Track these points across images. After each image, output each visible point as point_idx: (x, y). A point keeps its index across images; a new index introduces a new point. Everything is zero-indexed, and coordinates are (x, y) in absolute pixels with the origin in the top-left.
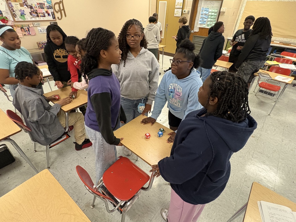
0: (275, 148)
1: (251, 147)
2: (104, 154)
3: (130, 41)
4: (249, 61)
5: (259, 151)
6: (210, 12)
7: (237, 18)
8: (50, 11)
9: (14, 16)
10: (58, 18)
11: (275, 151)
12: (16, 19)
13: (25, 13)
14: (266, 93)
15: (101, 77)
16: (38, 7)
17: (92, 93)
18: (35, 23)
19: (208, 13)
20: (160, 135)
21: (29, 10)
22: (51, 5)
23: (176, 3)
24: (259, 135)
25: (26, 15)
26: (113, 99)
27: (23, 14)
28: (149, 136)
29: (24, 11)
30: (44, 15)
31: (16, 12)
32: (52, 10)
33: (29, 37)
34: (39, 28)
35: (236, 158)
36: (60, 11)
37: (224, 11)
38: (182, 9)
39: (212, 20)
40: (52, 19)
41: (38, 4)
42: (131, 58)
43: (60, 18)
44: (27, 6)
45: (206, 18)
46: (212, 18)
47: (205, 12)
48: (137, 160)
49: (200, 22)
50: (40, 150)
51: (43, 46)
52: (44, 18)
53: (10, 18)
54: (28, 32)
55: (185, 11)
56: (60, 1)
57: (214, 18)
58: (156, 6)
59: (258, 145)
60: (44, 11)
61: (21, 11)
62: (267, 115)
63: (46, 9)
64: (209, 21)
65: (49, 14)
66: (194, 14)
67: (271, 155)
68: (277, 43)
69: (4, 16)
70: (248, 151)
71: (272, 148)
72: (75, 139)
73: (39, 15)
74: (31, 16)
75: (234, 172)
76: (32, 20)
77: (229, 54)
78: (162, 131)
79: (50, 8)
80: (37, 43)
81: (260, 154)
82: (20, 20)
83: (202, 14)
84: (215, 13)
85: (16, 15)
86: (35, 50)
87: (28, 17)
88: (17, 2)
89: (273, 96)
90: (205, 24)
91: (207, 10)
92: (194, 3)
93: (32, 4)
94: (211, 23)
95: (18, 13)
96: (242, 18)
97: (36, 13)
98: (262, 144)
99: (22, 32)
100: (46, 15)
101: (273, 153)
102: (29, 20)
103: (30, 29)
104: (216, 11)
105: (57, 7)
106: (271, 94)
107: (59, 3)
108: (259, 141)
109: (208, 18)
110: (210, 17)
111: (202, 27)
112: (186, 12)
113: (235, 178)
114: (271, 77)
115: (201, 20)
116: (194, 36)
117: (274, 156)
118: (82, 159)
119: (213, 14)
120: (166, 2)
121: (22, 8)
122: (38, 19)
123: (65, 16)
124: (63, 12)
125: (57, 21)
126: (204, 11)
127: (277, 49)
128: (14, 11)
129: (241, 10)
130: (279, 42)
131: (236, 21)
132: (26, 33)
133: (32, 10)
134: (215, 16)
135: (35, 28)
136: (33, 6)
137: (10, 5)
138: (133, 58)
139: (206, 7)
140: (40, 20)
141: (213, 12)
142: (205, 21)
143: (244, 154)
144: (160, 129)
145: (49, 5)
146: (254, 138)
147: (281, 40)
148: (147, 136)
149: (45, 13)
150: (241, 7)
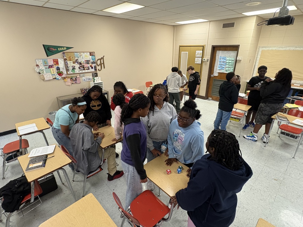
0: (300, 194)
1: (274, 190)
2: (134, 184)
3: (156, 99)
4: (267, 104)
5: (281, 195)
6: (228, 60)
7: (254, 64)
8: (93, 65)
9: (67, 70)
10: (99, 70)
11: (300, 196)
12: (68, 72)
13: (75, 68)
14: (288, 135)
15: (133, 123)
16: (85, 63)
17: (127, 135)
18: (81, 75)
19: (226, 61)
20: (179, 171)
21: (79, 66)
22: (95, 61)
23: (196, 53)
24: (282, 179)
25: (76, 70)
26: (142, 138)
27: (74, 68)
28: (169, 172)
29: (75, 66)
30: (89, 68)
31: (70, 68)
32: (95, 65)
33: (76, 85)
34: (83, 78)
35: (257, 201)
36: (101, 64)
37: (241, 59)
38: (202, 57)
39: (229, 66)
40: (94, 71)
41: (85, 61)
42: (157, 111)
43: (100, 70)
44: (78, 63)
45: (224, 64)
46: (230, 65)
47: (223, 60)
48: (159, 195)
49: (219, 68)
50: (77, 180)
51: (85, 92)
52: (88, 70)
53: (65, 72)
54: (75, 81)
55: (204, 59)
56: (102, 58)
57: (232, 65)
58: (178, 55)
59: (281, 189)
60: (89, 65)
61: (73, 66)
62: (292, 158)
63: (90, 64)
64: (227, 67)
65: (92, 68)
66: (213, 62)
67: (296, 200)
68: (298, 86)
69: (61, 71)
70: (269, 195)
71: (296, 193)
72: (108, 170)
73: (85, 68)
74: (79, 70)
75: (255, 214)
76: (79, 72)
77: (247, 97)
78: (181, 168)
79: (94, 63)
80: (81, 89)
81: (283, 198)
82: (71, 73)
83: (220, 62)
84: (232, 61)
85: (69, 70)
86: (79, 95)
87: (77, 71)
88: (71, 61)
89: (296, 138)
90: (223, 70)
91: (225, 58)
92: (212, 53)
93: (81, 61)
94: (229, 69)
95: (71, 68)
96: (259, 64)
97: (83, 67)
98: (286, 188)
99: (71, 82)
100: (90, 68)
101: (297, 198)
102: (78, 72)
103: (77, 79)
104: (233, 59)
105: (99, 62)
106: (293, 136)
107: (100, 59)
108: (282, 184)
109: (226, 65)
110: (227, 64)
111: (221, 72)
112: (206, 60)
113: (255, 222)
114: (289, 121)
115: (220, 66)
116: (214, 80)
117: (298, 201)
118: (111, 191)
119: (230, 61)
120: (188, 52)
121: (74, 65)
122: (84, 71)
123: (104, 68)
124: (103, 65)
125: (97, 72)
126: (221, 59)
127: (299, 91)
128: (68, 67)
129: (257, 58)
130: (299, 85)
131: (253, 67)
132: (74, 82)
133: (81, 65)
134: (232, 63)
135: (81, 78)
136: (82, 63)
137: (66, 63)
138: (158, 110)
139: (224, 56)
140: (85, 72)
141: (230, 60)
142: (224, 67)
143: (265, 197)
144: (179, 167)
145: (93, 61)
146: (277, 181)
147: (302, 83)
148: (168, 172)
149: (90, 67)
150: (256, 55)
